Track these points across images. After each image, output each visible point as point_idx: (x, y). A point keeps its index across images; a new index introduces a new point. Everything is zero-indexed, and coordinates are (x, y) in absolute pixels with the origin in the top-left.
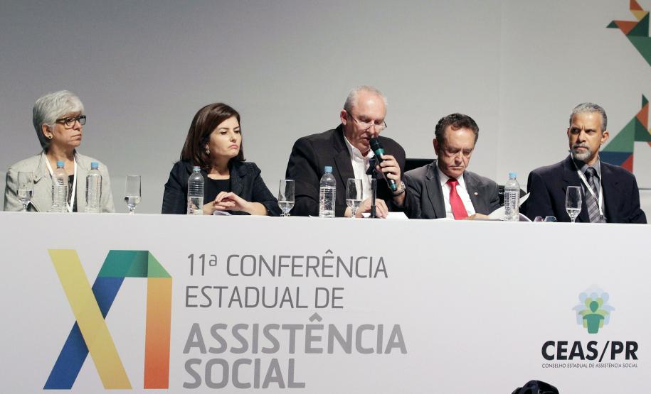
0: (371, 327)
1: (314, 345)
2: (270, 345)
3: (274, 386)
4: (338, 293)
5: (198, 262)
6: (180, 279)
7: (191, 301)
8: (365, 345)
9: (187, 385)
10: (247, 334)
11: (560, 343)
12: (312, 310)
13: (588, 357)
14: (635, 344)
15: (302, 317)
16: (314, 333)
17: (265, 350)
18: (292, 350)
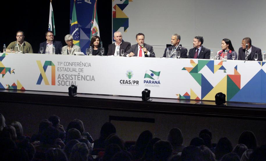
0: (88, 76)
1: (79, 79)
2: (72, 78)
4: (83, 69)
5: (59, 63)
6: (57, 66)
7: (58, 70)
8: (88, 79)
9: (58, 85)
10: (68, 76)
11: (123, 80)
12: (78, 72)
13: (129, 83)
14: (138, 81)
15: (77, 74)
16: (79, 76)
17: (71, 79)
18: (75, 80)
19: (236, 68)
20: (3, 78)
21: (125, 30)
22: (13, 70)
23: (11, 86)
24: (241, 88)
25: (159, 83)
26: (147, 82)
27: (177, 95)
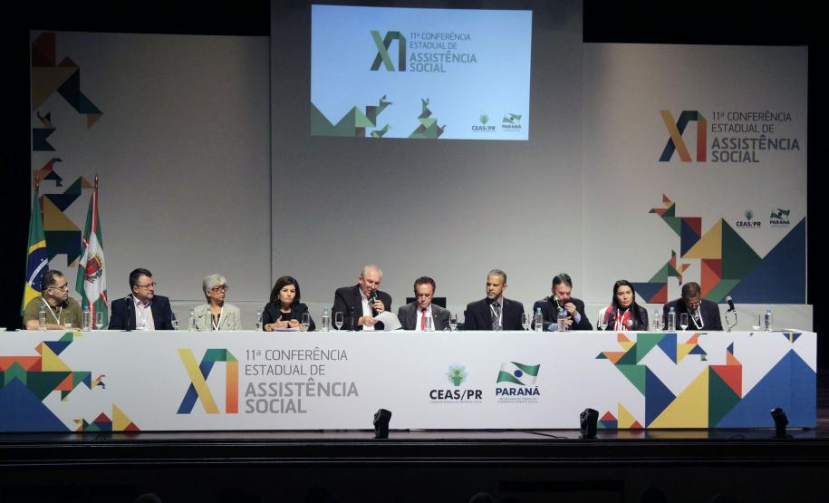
0: (340, 384)
1: (310, 392)
2: (288, 393)
3: (291, 412)
4: (322, 368)
5: (251, 354)
6: (242, 362)
7: (248, 372)
8: (336, 392)
9: (247, 412)
10: (277, 388)
11: (440, 391)
12: (309, 376)
13: (455, 398)
14: (480, 391)
15: (304, 379)
17: (286, 395)
18: (299, 395)
19: (730, 349)
20: (64, 402)
22: (99, 379)
23: (90, 422)
24: (743, 394)
25: (536, 392)
26: (505, 392)
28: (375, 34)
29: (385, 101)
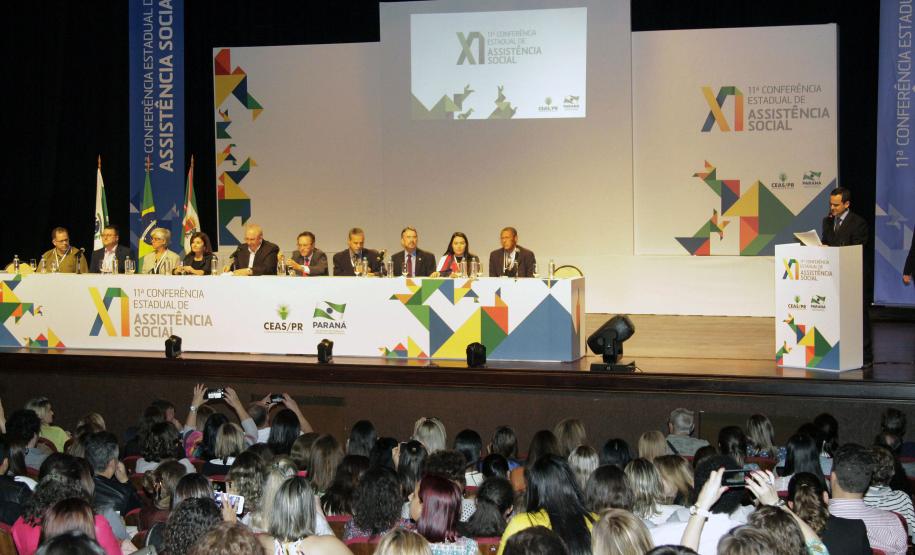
0: (199, 316)
1: (179, 322)
2: (164, 322)
4: (186, 303)
5: (137, 292)
6: (132, 298)
7: (136, 306)
8: (197, 323)
9: (136, 336)
10: (155, 318)
11: (271, 323)
12: (177, 309)
13: (283, 329)
14: (301, 324)
15: (174, 312)
16: (179, 318)
17: (162, 324)
18: (171, 324)
19: (498, 293)
20: (17, 325)
21: (244, 221)
22: (38, 309)
23: (34, 340)
24: (510, 331)
25: (344, 326)
26: (320, 325)
27: (381, 349)
28: (460, 35)
29: (470, 89)
